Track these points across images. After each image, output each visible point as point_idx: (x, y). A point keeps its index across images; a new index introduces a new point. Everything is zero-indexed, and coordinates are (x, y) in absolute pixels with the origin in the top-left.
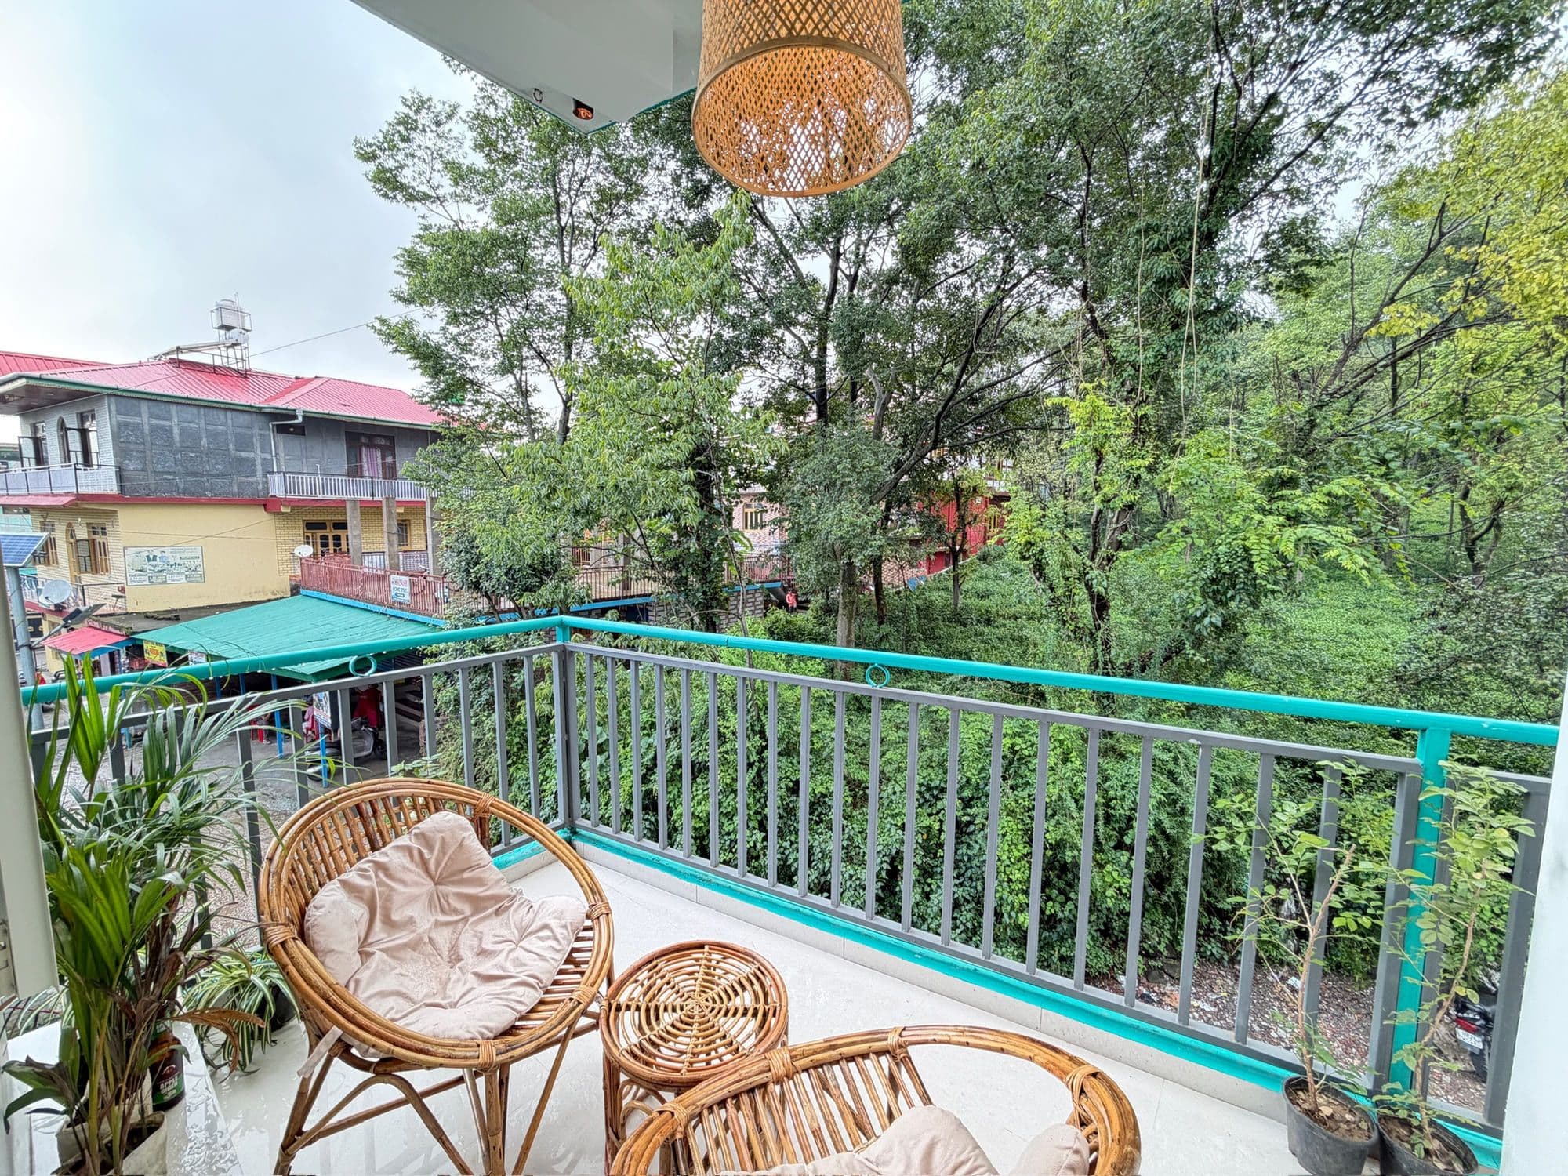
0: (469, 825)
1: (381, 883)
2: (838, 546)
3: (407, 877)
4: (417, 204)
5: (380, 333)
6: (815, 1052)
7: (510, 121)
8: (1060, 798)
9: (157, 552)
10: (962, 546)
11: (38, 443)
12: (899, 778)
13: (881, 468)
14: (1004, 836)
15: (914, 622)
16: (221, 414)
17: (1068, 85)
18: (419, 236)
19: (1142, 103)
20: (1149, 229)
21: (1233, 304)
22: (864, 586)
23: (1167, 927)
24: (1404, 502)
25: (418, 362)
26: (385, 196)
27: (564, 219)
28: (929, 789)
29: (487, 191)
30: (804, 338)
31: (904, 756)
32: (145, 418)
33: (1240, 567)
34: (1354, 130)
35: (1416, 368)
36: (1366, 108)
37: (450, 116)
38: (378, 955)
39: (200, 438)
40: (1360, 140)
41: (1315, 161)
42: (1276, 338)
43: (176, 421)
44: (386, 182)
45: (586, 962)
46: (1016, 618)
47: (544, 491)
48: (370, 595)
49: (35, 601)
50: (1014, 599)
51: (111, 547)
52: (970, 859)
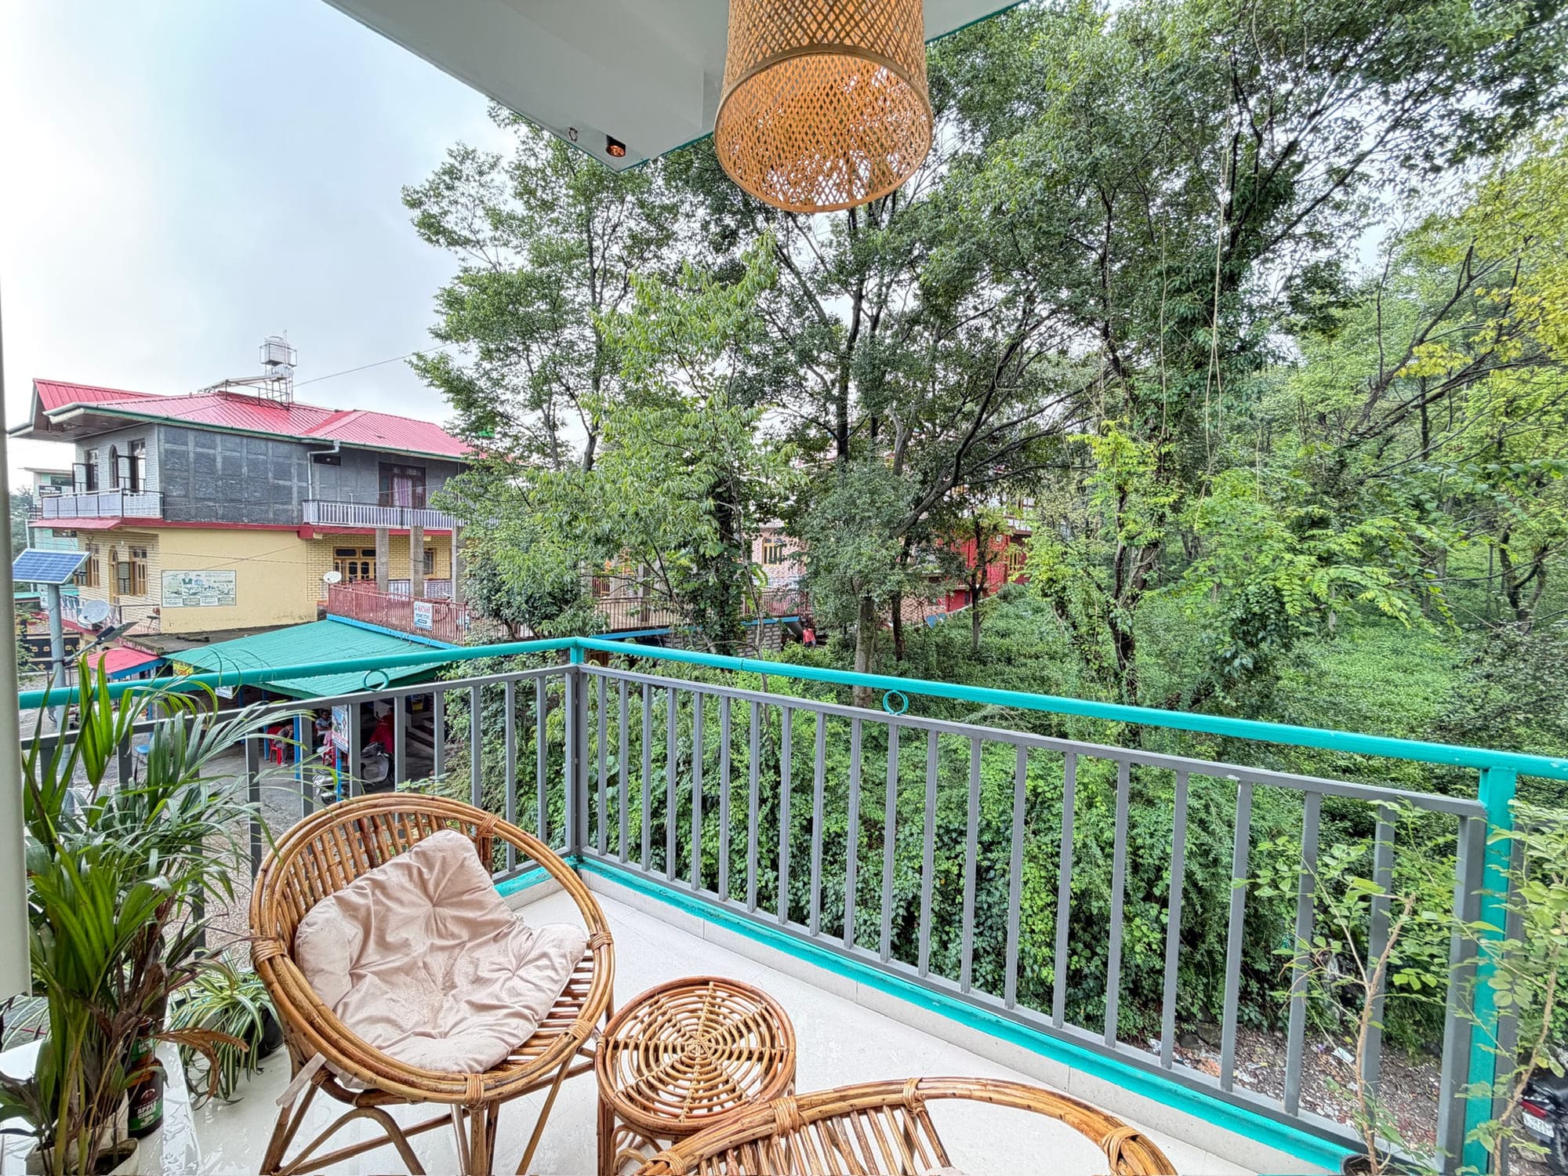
0: (472, 846)
1: (377, 902)
2: (857, 580)
3: (405, 897)
4: (458, 248)
5: (417, 367)
6: (824, 1103)
7: (549, 171)
8: (1085, 845)
9: (192, 575)
10: (982, 584)
11: (90, 469)
12: (917, 819)
13: (901, 504)
14: (1026, 883)
15: (933, 659)
16: (263, 444)
17: (1088, 132)
18: (458, 278)
19: (1162, 151)
20: (1170, 271)
21: (1257, 343)
22: (883, 622)
23: (1201, 987)
24: (1441, 544)
25: (451, 395)
26: (429, 240)
27: (597, 262)
28: (948, 831)
29: (524, 235)
30: (826, 377)
31: (921, 796)
32: (191, 446)
33: (1271, 608)
34: (1377, 176)
35: (1447, 412)
36: (1388, 154)
37: (493, 166)
38: (370, 979)
39: (241, 467)
40: (1382, 185)
41: (1337, 206)
42: (1300, 381)
43: (220, 450)
44: (430, 226)
45: (585, 995)
46: (1037, 658)
47: (566, 518)
48: (394, 621)
49: (74, 620)
50: (1035, 638)
51: (150, 570)
52: (990, 907)
